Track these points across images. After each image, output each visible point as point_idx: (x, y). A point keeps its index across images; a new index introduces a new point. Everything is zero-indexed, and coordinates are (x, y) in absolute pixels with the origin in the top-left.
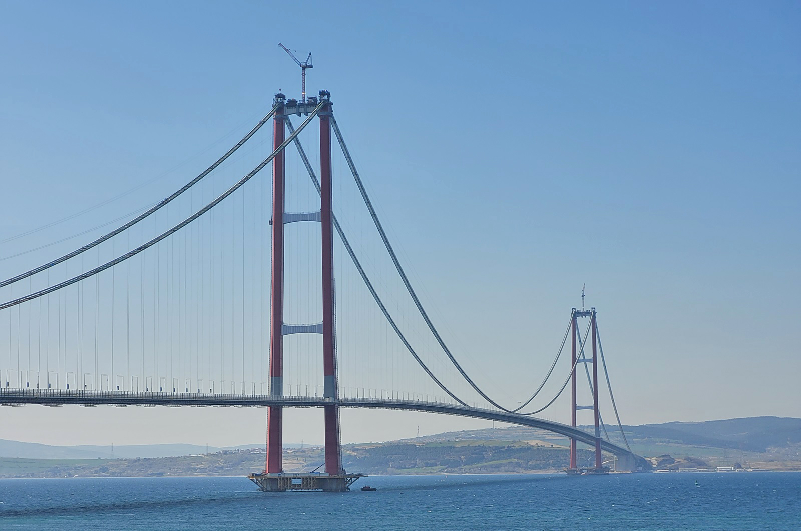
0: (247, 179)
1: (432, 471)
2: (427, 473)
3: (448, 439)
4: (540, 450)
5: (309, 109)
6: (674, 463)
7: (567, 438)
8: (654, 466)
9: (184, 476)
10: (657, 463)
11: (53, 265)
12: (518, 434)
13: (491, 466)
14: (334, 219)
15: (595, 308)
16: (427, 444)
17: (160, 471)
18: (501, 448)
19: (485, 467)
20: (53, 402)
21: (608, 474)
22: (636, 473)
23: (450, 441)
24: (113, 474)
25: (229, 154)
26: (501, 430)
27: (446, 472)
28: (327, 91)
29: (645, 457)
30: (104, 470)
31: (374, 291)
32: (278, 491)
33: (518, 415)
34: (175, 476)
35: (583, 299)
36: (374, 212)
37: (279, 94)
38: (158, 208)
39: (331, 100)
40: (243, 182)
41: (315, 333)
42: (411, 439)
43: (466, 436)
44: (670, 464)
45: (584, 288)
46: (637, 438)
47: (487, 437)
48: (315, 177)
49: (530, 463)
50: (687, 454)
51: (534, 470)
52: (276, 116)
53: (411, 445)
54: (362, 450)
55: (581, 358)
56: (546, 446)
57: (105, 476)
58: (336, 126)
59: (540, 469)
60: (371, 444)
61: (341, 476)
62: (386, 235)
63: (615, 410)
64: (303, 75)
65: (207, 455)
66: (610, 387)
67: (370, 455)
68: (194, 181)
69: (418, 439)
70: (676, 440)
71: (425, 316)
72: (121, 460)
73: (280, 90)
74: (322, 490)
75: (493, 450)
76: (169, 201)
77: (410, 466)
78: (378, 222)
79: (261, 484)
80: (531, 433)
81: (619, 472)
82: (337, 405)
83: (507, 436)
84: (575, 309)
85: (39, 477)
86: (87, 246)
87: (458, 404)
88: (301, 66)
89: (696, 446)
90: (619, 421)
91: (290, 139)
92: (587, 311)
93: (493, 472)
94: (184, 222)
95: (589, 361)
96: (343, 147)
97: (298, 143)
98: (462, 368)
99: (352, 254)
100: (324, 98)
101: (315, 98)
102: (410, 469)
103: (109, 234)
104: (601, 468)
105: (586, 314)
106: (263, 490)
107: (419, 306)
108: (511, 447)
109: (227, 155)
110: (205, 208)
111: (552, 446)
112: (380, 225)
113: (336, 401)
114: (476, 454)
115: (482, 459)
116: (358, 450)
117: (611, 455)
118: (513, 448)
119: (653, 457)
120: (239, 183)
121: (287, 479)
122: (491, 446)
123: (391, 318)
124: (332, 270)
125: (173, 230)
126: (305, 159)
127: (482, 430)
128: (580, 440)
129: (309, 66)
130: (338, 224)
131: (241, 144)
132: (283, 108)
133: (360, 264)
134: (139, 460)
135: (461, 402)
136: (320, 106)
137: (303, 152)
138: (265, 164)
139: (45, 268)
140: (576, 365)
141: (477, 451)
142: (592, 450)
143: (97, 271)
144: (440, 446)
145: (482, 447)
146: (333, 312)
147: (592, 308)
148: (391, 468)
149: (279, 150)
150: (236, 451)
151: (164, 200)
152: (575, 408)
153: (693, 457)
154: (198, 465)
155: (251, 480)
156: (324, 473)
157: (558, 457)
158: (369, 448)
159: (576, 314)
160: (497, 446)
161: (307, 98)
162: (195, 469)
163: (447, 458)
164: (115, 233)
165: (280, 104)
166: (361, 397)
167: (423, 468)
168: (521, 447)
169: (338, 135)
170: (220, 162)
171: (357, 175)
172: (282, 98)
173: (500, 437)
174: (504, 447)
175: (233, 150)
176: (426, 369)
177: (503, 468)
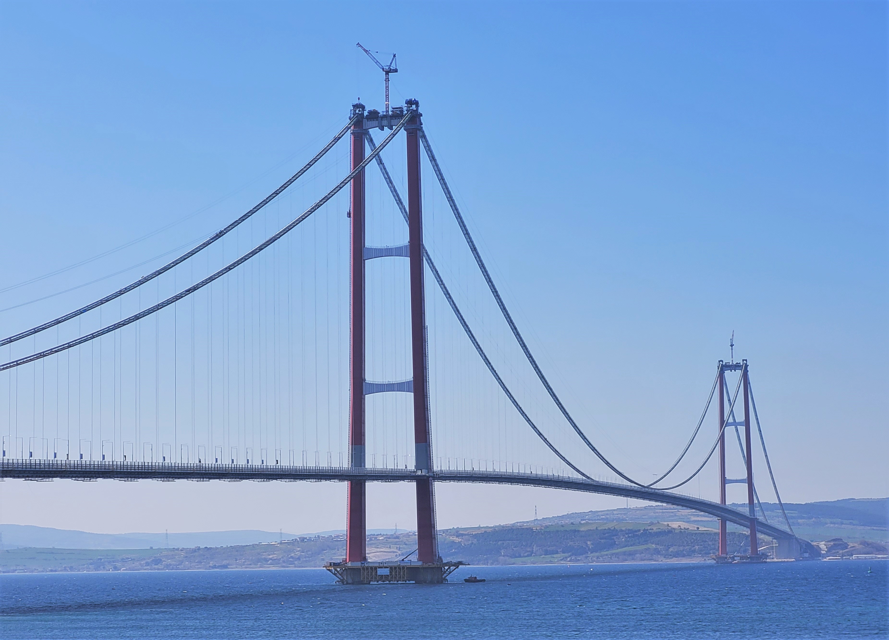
0: (318, 206)
1: (552, 559)
2: (547, 562)
3: (572, 521)
4: (683, 533)
5: (394, 122)
6: (847, 548)
7: (716, 519)
8: (823, 552)
9: (253, 568)
10: (827, 548)
11: (85, 311)
12: (657, 514)
13: (624, 553)
14: (425, 254)
15: (746, 360)
16: (547, 527)
17: (225, 562)
18: (636, 531)
19: (616, 554)
20: (87, 475)
21: (766, 562)
22: (801, 560)
23: (574, 523)
24: (168, 566)
25: (297, 176)
26: (637, 509)
27: (570, 561)
28: (415, 99)
29: (812, 541)
30: (157, 561)
31: (475, 340)
32: (361, 583)
33: (653, 490)
34: (242, 568)
35: (732, 349)
36: (474, 245)
37: (357, 104)
38: (211, 243)
39: (420, 110)
40: (313, 210)
41: (404, 391)
42: (528, 522)
43: (594, 517)
44: (843, 549)
45: (733, 335)
46: (803, 518)
47: (619, 518)
48: (402, 203)
49: (671, 550)
50: (864, 537)
51: (676, 557)
52: (353, 130)
53: (526, 528)
54: (468, 535)
55: (731, 420)
56: (690, 529)
57: (158, 569)
58: (427, 141)
59: (684, 556)
60: (479, 528)
61: (437, 564)
62: (489, 272)
63: (774, 483)
64: (386, 81)
65: (281, 543)
66: (766, 456)
67: (478, 540)
68: (255, 210)
69: (536, 522)
70: (851, 521)
71: (537, 371)
72: (178, 549)
73: (359, 99)
74: (414, 582)
75: (627, 534)
76: (225, 233)
77: (526, 554)
78: (479, 257)
79: (340, 574)
80: (672, 513)
81: (780, 560)
82: (431, 479)
83: (644, 517)
84: (722, 361)
85: (79, 571)
86: (126, 289)
87: (580, 476)
88: (383, 71)
89: (875, 528)
90: (778, 497)
91: (371, 158)
92: (737, 363)
93: (626, 560)
94: (242, 259)
95: (740, 424)
96: (436, 167)
97: (380, 162)
98: (584, 434)
99: (448, 296)
100: (411, 108)
101: (400, 108)
102: (526, 558)
103: (152, 274)
104: (758, 554)
105: (736, 367)
106: (343, 583)
107: (530, 358)
108: (647, 530)
109: (295, 178)
110: (267, 242)
111: (698, 528)
112: (481, 261)
113: (431, 474)
114: (605, 539)
115: (612, 545)
116: (462, 535)
117: (770, 539)
118: (650, 531)
119: (822, 541)
120: (309, 211)
121: (371, 568)
122: (623, 529)
123: (496, 374)
124: (423, 315)
125: (229, 269)
126: (390, 182)
127: (614, 510)
128: (731, 521)
129: (393, 70)
130: (430, 260)
131: (311, 164)
132: (362, 121)
133: (459, 308)
134: (199, 549)
135: (583, 475)
136: (407, 118)
137: (387, 174)
138: (339, 187)
139: (76, 315)
140: (724, 429)
141: (607, 535)
142: (746, 533)
143: (137, 318)
144: (562, 529)
145: (613, 530)
146: (424, 366)
147: (743, 360)
148: (503, 556)
149: (357, 172)
150: (315, 537)
151: (218, 231)
152: (724, 481)
153: (870, 541)
154: (269, 555)
155: (329, 570)
156: (416, 561)
157: (706, 541)
158: (476, 533)
159: (723, 368)
160: (631, 528)
161: (390, 109)
162: (266, 560)
163: (571, 543)
164: (159, 273)
165: (359, 116)
166: (461, 468)
167: (542, 556)
168: (659, 530)
169: (429, 153)
170: (285, 186)
171: (453, 201)
172: (361, 109)
173: (637, 518)
174: (639, 530)
175: (302, 171)
176: (540, 434)
177: (638, 555)
